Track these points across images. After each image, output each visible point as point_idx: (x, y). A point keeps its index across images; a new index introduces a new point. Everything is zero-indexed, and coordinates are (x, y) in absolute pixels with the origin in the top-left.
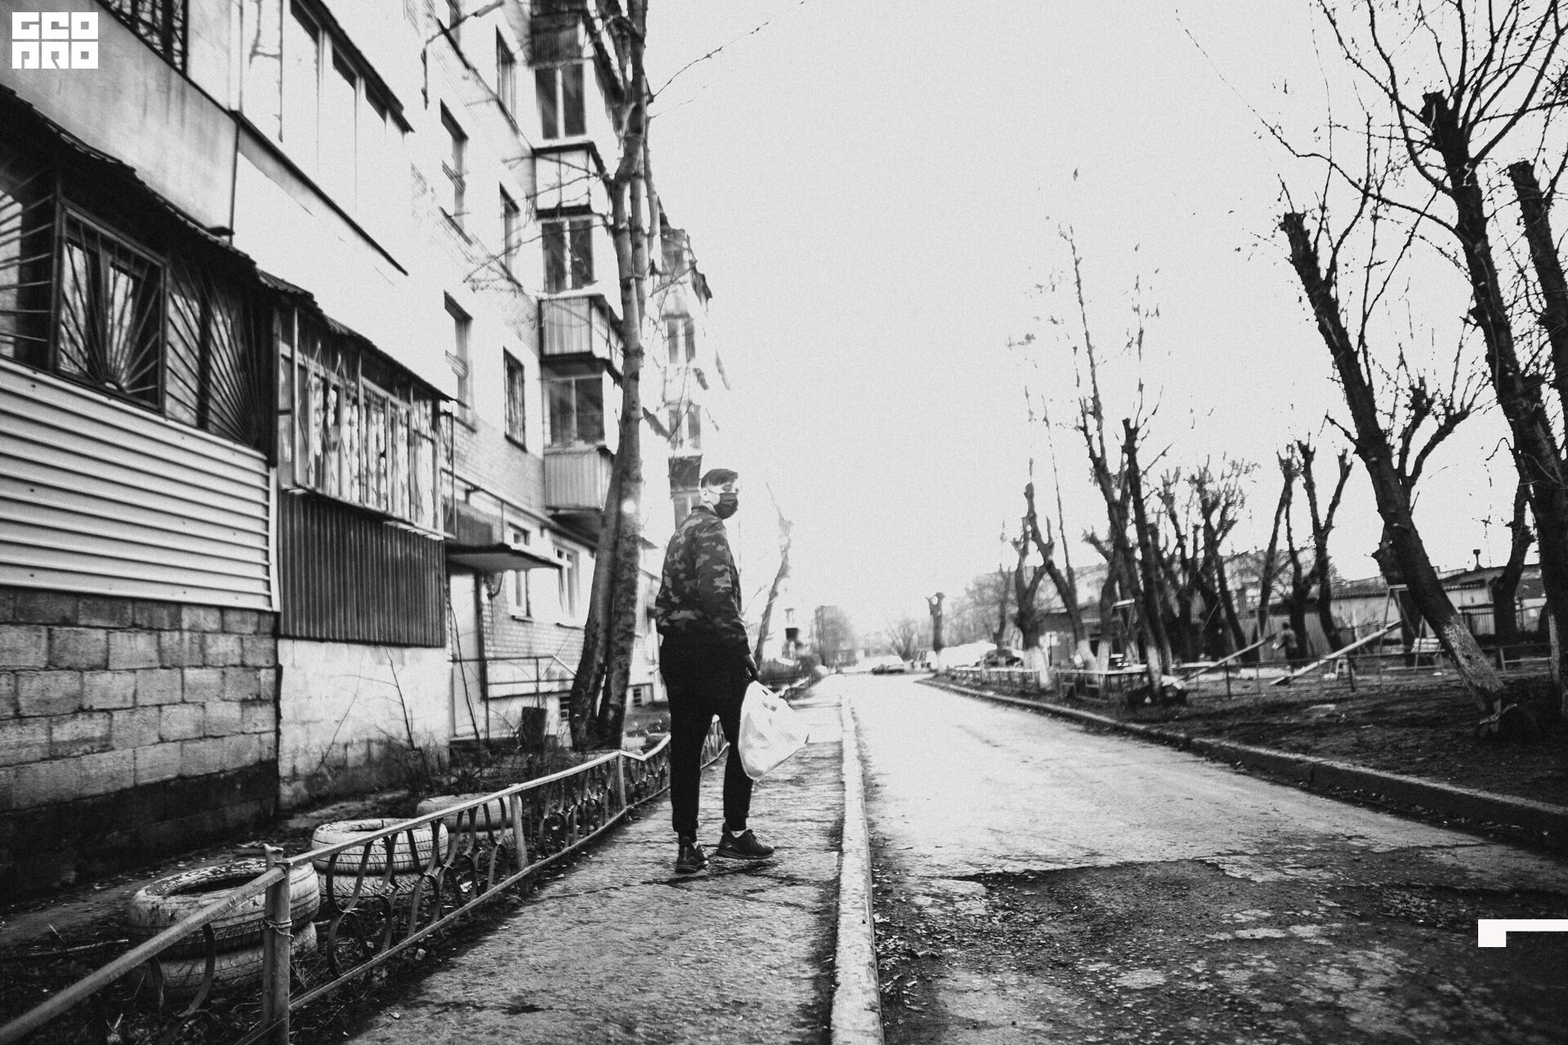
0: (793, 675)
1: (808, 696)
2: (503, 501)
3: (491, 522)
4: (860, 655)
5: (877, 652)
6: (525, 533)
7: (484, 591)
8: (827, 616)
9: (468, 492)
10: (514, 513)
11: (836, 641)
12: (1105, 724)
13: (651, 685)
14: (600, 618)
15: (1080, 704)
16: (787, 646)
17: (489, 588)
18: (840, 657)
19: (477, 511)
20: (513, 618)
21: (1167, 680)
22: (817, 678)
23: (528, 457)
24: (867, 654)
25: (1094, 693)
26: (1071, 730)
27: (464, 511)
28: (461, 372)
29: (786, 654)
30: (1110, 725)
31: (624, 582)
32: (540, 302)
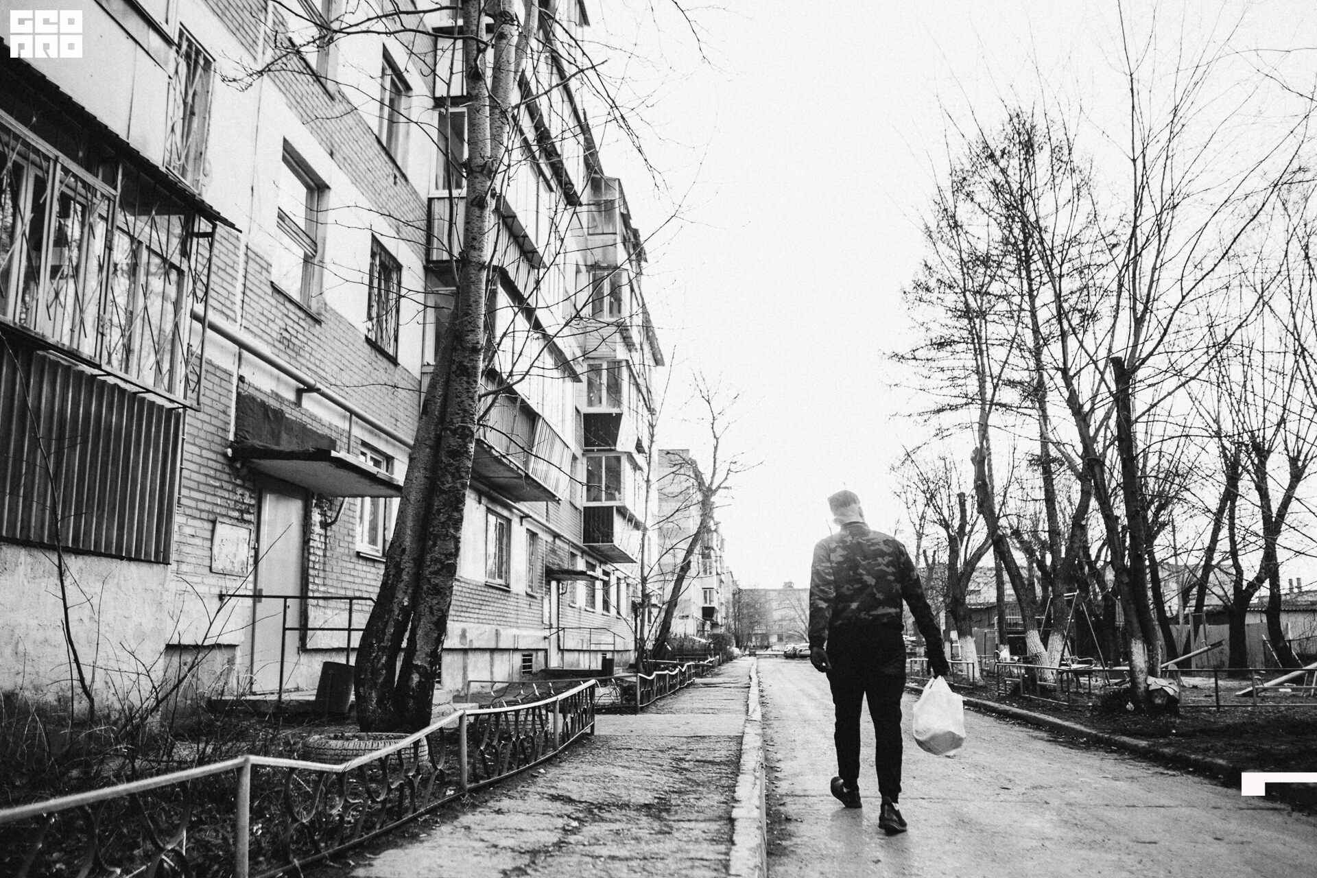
0: (705, 652)
1: (717, 675)
2: (352, 412)
3: (334, 435)
4: (774, 639)
5: (790, 637)
6: (389, 459)
7: (316, 517)
8: (745, 599)
9: (299, 393)
10: (371, 432)
11: (752, 625)
12: (1081, 734)
13: (546, 651)
14: (408, 542)
15: (1030, 705)
16: (703, 625)
17: (323, 514)
18: (754, 640)
19: (314, 418)
20: (358, 554)
21: (1155, 683)
22: (730, 658)
23: (399, 371)
24: (780, 639)
25: (1046, 691)
26: (1035, 738)
27: (291, 413)
28: (309, 251)
29: (701, 631)
30: (1088, 735)
31: (445, 492)
32: (430, 200)
